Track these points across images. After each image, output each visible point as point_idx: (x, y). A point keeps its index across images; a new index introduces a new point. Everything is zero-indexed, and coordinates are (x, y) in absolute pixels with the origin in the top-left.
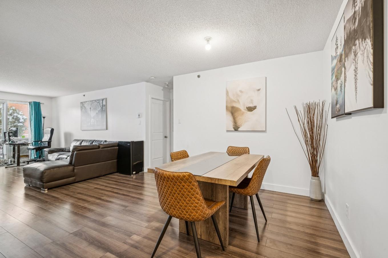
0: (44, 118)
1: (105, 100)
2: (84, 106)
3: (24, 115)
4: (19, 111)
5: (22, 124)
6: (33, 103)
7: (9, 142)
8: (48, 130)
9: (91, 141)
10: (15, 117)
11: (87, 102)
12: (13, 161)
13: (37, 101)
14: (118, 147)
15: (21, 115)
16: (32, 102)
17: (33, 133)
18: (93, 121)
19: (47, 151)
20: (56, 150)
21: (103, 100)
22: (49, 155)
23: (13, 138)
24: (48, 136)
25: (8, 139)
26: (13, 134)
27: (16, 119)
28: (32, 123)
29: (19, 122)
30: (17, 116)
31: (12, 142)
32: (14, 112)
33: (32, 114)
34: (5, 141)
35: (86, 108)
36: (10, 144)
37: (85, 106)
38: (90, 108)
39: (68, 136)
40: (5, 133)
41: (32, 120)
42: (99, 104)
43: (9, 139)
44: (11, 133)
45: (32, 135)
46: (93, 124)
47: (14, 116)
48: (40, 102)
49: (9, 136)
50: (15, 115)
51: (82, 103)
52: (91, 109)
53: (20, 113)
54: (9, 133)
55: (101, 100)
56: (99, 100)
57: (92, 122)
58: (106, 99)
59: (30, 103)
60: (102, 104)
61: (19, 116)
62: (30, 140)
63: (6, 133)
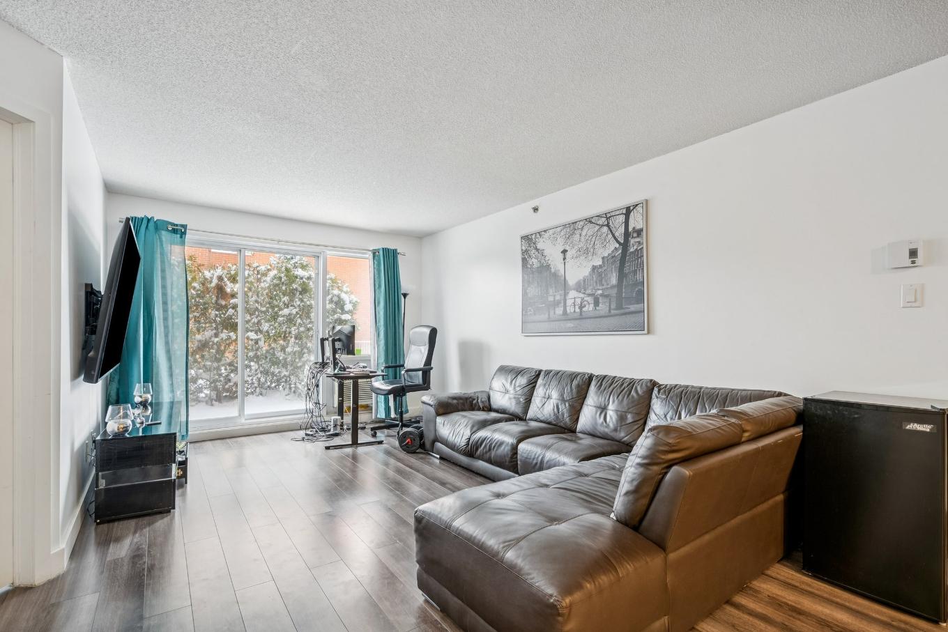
0: (405, 295)
1: (639, 208)
2: (537, 250)
3: (352, 293)
4: (343, 282)
5: (350, 318)
6: (381, 252)
7: (335, 369)
8: (422, 333)
9: (573, 376)
10: (335, 299)
11: (551, 232)
12: (339, 423)
13: (392, 247)
14: (797, 431)
15: (346, 293)
16: (378, 251)
17: (382, 342)
18: (579, 301)
19: (432, 403)
20: (455, 401)
21: (628, 211)
22: (439, 420)
23: (343, 358)
24: (421, 351)
25: (331, 359)
26: (343, 346)
27: (336, 303)
28: (379, 313)
29: (343, 312)
30: (339, 296)
31: (341, 369)
32: (332, 286)
33: (380, 286)
34: (324, 365)
35: (546, 253)
36: (336, 376)
37: (539, 246)
38: (564, 252)
39: (471, 354)
40: (323, 340)
41: (379, 303)
42: (605, 229)
43: (335, 359)
44: (339, 340)
45: (378, 346)
46: (578, 310)
47: (334, 295)
48: (396, 250)
49: (335, 351)
50: (336, 292)
51: (527, 238)
52: (568, 255)
53: (345, 289)
54: (334, 341)
55: (618, 213)
56: (608, 216)
57: (569, 302)
58: (647, 201)
59: (374, 253)
60: (622, 230)
61: (343, 296)
62: (375, 360)
63: (327, 339)
